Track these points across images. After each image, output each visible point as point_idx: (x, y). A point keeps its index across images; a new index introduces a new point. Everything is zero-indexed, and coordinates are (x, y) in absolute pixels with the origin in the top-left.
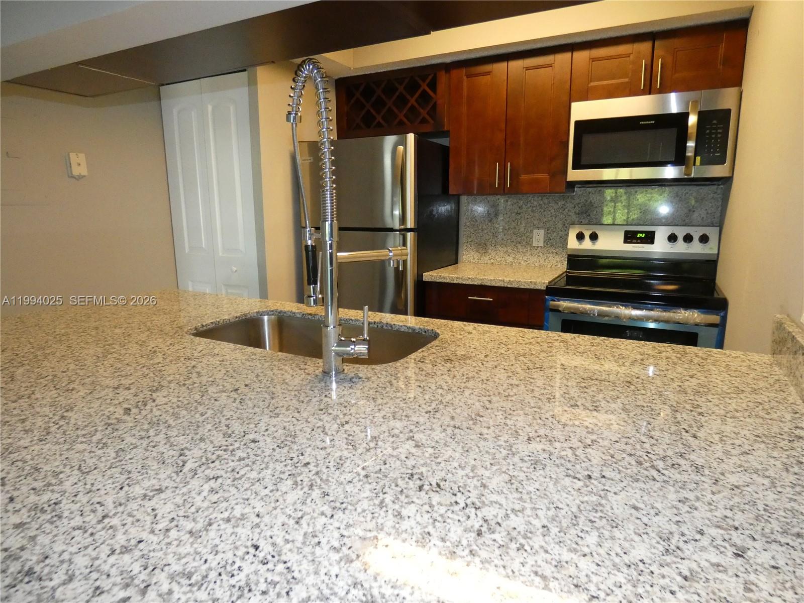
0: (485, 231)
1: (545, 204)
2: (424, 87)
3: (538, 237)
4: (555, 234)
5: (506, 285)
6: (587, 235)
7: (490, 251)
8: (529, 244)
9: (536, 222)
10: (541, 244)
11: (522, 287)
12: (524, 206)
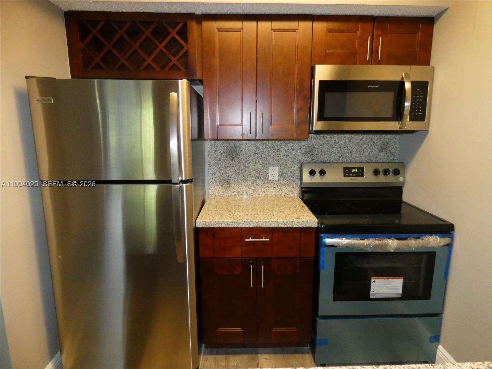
0: (228, 169)
1: (277, 145)
2: (174, 33)
3: (274, 173)
4: (286, 170)
5: (280, 226)
6: (317, 171)
7: (233, 185)
8: (266, 177)
9: (271, 160)
10: (276, 178)
11: (295, 226)
12: (260, 147)
